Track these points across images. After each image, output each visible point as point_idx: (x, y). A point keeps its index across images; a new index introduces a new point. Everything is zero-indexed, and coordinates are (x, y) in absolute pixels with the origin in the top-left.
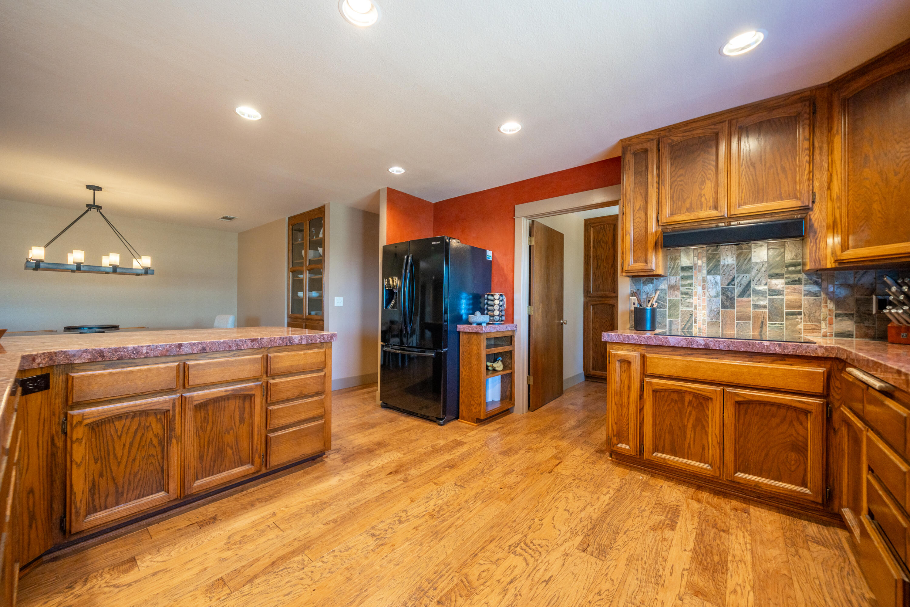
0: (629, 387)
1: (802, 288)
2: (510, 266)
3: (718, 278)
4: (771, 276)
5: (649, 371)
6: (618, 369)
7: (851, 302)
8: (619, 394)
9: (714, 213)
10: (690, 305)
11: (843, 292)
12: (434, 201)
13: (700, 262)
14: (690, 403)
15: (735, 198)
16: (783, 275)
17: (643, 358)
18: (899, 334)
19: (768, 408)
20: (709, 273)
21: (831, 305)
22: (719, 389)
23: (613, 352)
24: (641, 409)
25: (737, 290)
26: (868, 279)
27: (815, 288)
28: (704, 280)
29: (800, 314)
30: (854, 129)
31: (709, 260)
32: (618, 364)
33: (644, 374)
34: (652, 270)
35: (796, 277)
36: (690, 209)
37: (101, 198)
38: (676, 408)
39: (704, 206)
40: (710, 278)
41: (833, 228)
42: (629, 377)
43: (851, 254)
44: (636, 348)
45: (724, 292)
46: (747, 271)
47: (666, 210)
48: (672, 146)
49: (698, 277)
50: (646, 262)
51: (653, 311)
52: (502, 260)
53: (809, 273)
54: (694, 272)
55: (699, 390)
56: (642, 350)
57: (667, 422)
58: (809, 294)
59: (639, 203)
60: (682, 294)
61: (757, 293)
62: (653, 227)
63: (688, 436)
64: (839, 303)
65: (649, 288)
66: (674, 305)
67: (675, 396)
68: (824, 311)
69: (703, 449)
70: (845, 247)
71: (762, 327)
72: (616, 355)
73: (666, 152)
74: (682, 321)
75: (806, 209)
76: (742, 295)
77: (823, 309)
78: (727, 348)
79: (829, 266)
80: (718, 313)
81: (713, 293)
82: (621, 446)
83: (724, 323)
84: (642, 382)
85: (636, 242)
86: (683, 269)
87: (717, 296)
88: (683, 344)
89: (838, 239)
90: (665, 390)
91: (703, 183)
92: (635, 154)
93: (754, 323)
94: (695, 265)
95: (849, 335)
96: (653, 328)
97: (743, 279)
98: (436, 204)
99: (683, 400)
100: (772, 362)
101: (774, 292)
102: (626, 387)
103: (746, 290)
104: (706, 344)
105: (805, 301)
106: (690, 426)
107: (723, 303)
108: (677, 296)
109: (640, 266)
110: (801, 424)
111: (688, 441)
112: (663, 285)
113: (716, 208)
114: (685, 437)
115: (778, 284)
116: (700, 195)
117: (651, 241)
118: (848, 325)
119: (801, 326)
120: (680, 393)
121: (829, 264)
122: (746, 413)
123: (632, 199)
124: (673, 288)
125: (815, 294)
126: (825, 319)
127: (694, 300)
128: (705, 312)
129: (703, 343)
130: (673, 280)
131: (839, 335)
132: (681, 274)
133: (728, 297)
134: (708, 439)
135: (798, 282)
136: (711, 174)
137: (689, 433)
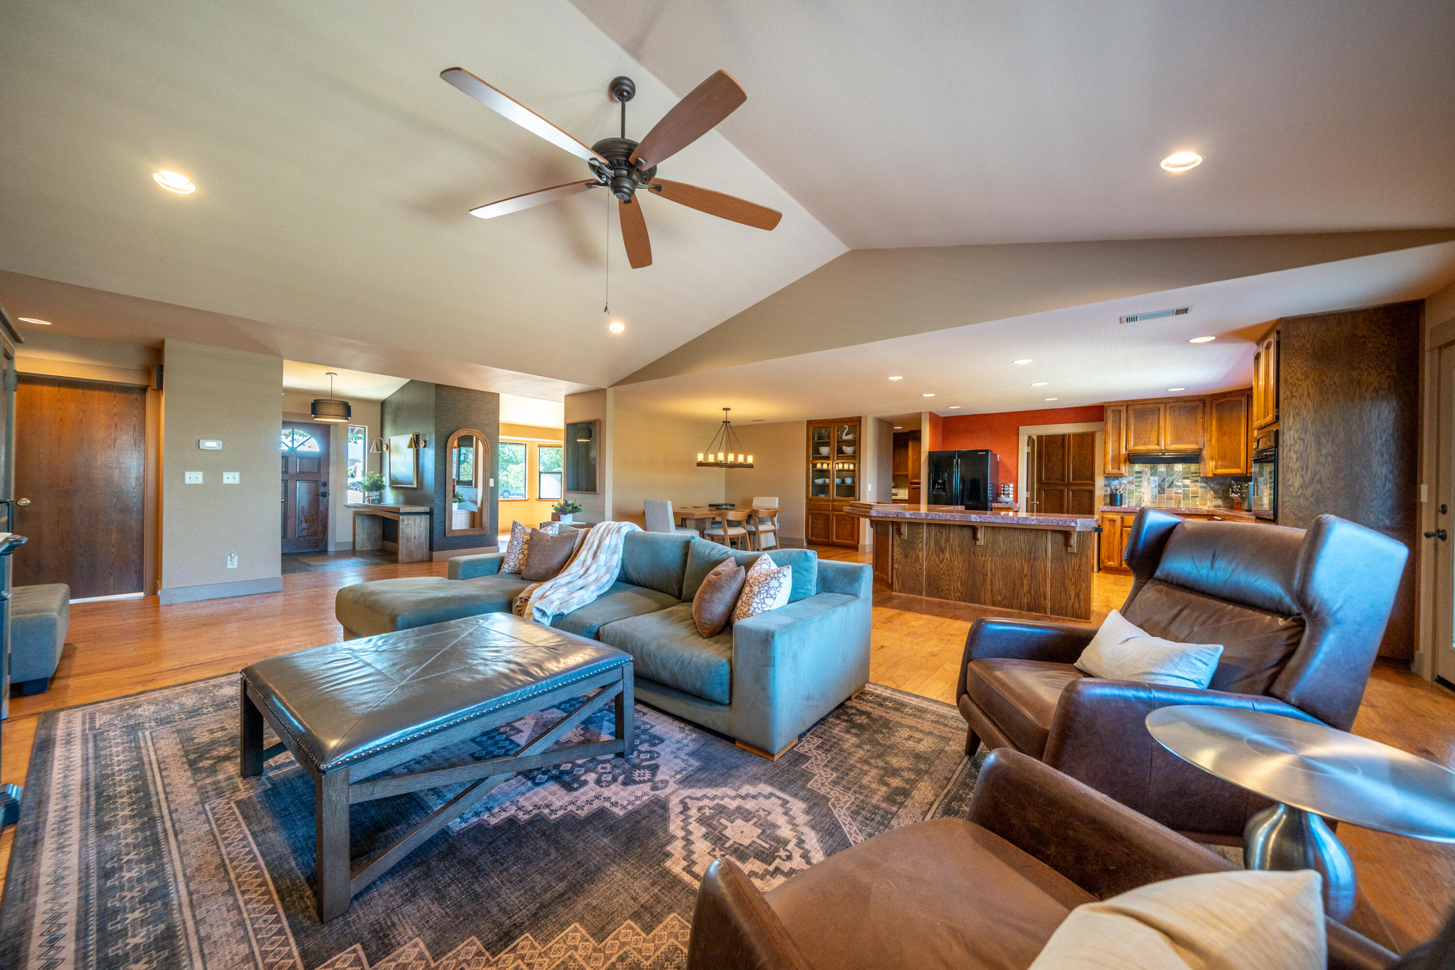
0: (1114, 534)
1: (1199, 484)
2: (1015, 465)
3: (1156, 478)
4: (1184, 478)
5: (1126, 524)
7: (1221, 491)
8: (1109, 537)
9: (1157, 447)
10: (1140, 492)
11: (1217, 487)
12: (942, 416)
13: (1146, 470)
15: (1169, 442)
16: (1190, 478)
17: (1122, 518)
18: (1237, 505)
20: (1151, 475)
21: (1212, 493)
24: (1121, 544)
25: (1167, 485)
26: (1228, 481)
27: (1205, 485)
28: (1149, 479)
29: (1198, 497)
30: (1220, 420)
31: (1151, 469)
32: (1108, 522)
33: (1123, 526)
34: (1122, 474)
35: (1196, 479)
36: (1144, 444)
37: (731, 416)
39: (1152, 443)
40: (1152, 478)
41: (1212, 459)
42: (1114, 528)
43: (1219, 471)
44: (1116, 514)
45: (1160, 485)
46: (1172, 475)
47: (1131, 443)
48: (1134, 410)
49: (1145, 478)
50: (1118, 469)
51: (1121, 495)
52: (1007, 462)
53: (1202, 478)
54: (1143, 475)
56: (1122, 515)
58: (1202, 487)
59: (1116, 438)
60: (1136, 486)
61: (1177, 486)
62: (1123, 451)
64: (1215, 492)
65: (1115, 483)
66: (1131, 492)
68: (1209, 496)
70: (1216, 468)
71: (1179, 504)
72: (1107, 518)
73: (1131, 414)
74: (1135, 501)
75: (1201, 450)
76: (1169, 487)
80: (1156, 496)
81: (1153, 486)
83: (1159, 502)
84: (1122, 530)
85: (1113, 458)
86: (1137, 472)
87: (1156, 488)
89: (1214, 463)
91: (1151, 431)
92: (1113, 411)
93: (1175, 501)
94: (1143, 471)
95: (1220, 507)
96: (1121, 504)
97: (1169, 479)
98: (944, 418)
101: (1185, 486)
102: (1112, 534)
103: (1171, 485)
105: (1200, 491)
107: (1159, 491)
108: (1133, 487)
109: (1116, 471)
112: (1124, 481)
113: (1158, 444)
115: (1187, 482)
116: (1150, 437)
117: (1122, 458)
118: (1219, 502)
119: (1198, 502)
121: (1210, 475)
123: (1111, 433)
124: (1131, 483)
125: (1205, 488)
126: (1209, 499)
127: (1143, 490)
128: (1149, 496)
130: (1131, 478)
131: (1215, 507)
132: (1136, 476)
133: (1161, 488)
135: (1197, 481)
136: (1156, 428)
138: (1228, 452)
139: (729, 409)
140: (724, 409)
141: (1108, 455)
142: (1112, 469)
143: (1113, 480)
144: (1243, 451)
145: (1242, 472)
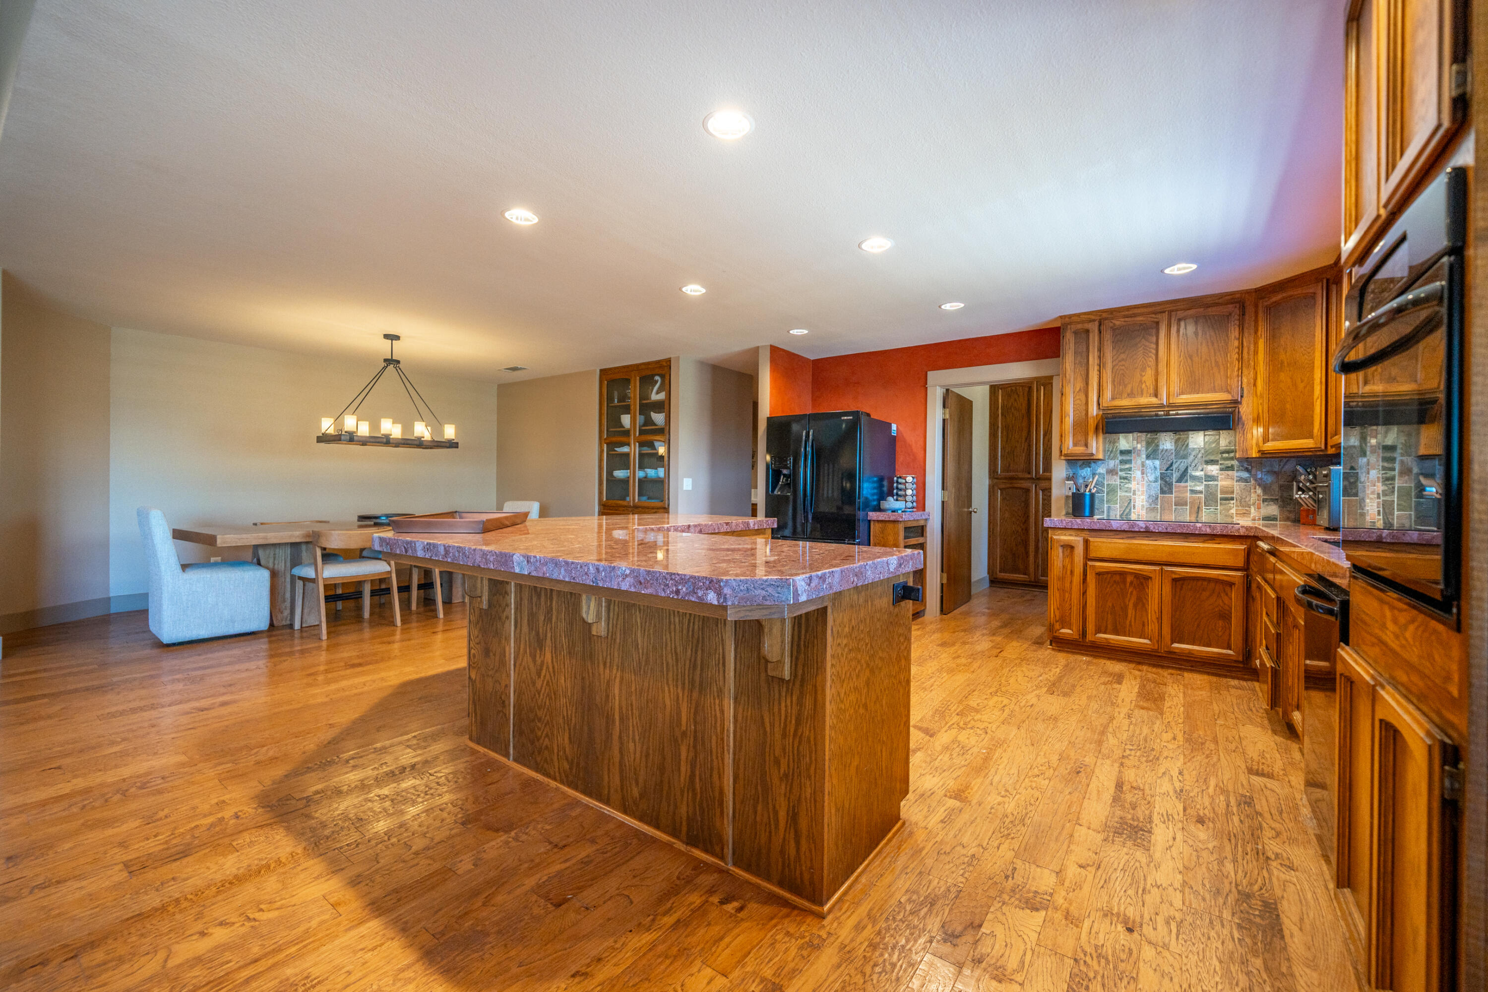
0: (1072, 572)
1: (1235, 474)
2: (921, 443)
3: (1157, 463)
4: (1208, 462)
5: (1093, 555)
6: (1061, 554)
7: (1276, 487)
8: (1062, 579)
9: (1154, 400)
10: (1128, 490)
11: (1269, 479)
12: (812, 357)
13: (1139, 446)
14: (1131, 583)
15: (1175, 387)
16: (1217, 461)
17: (1086, 542)
18: (1308, 516)
19: (1200, 583)
20: (1148, 457)
21: (1259, 491)
22: (1157, 568)
23: (1055, 537)
24: (1085, 593)
25: (1175, 476)
26: (1289, 467)
27: (1245, 475)
28: (1143, 465)
29: (1232, 499)
30: (1273, 337)
31: (1148, 444)
32: (1060, 550)
33: (1087, 558)
34: (1092, 454)
35: (1229, 463)
36: (1131, 395)
37: (400, 349)
38: (1118, 590)
39: (1145, 392)
40: (1149, 462)
41: (1257, 420)
42: (1072, 562)
43: (1271, 446)
44: (1079, 532)
45: (1163, 477)
46: (1185, 457)
47: (1108, 394)
48: (1114, 329)
49: (1137, 462)
50: (1086, 445)
51: (1092, 496)
52: (910, 437)
53: (1240, 460)
54: (1133, 455)
55: (1140, 570)
56: (1086, 535)
57: (1109, 604)
58: (1240, 480)
59: (1080, 385)
60: (1121, 478)
61: (1194, 478)
62: (1094, 410)
63: (1130, 615)
64: (1266, 488)
65: (1086, 472)
66: (1112, 490)
67: (1117, 578)
68: (1254, 497)
69: (1144, 625)
70: (1266, 439)
71: (1198, 513)
72: (1058, 541)
73: (1108, 336)
74: (1121, 507)
75: (1236, 403)
76: (1180, 480)
77: (1253, 495)
78: (1165, 531)
79: (1254, 456)
80: (1157, 499)
81: (1152, 478)
82: (1063, 631)
83: (1163, 509)
84: (1085, 565)
85: (1076, 425)
86: (1122, 452)
87: (1156, 481)
88: (1125, 527)
89: (1261, 430)
90: (1108, 573)
91: (1143, 369)
92: (1076, 333)
93: (1191, 508)
94: (1134, 448)
95: (1275, 519)
96: (1092, 514)
97: (1180, 465)
98: (816, 362)
99: (1124, 582)
100: (1204, 542)
101: (1209, 478)
102: (1069, 572)
103: (1183, 477)
104: (1147, 527)
105: (1237, 487)
106: (1131, 606)
107: (1161, 489)
108: (1115, 481)
109: (1080, 449)
110: (1227, 594)
111: (1129, 618)
112: (1101, 470)
113: (1156, 396)
114: (1127, 616)
115: (1213, 469)
116: (1141, 381)
117: (1092, 424)
118: (1273, 509)
119: (1233, 511)
120: (1122, 574)
121: (1254, 454)
122: (1181, 590)
123: (1072, 380)
124: (1112, 472)
125: (1246, 480)
126: (1254, 504)
127: (1133, 485)
128: (1144, 497)
129: (1144, 526)
130: (1112, 464)
131: (1266, 518)
132: (1120, 458)
133: (1166, 482)
134: (1147, 615)
135: (1231, 468)
136: (1151, 361)
137: (1131, 611)
138: (1288, 406)
139: (397, 338)
140: (387, 336)
141: (1067, 418)
142: (1075, 445)
143: (1082, 467)
144: (1319, 401)
145: (1319, 445)
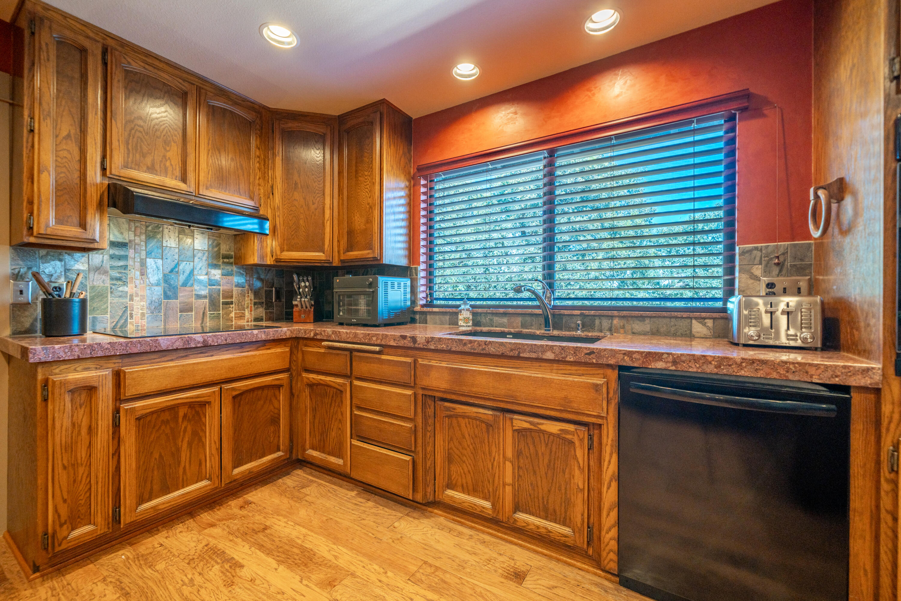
0: (91, 429)
1: (235, 279)
3: (159, 261)
4: (211, 266)
5: (130, 392)
6: (69, 405)
7: (263, 293)
8: (70, 445)
9: (182, 185)
10: (123, 295)
11: (258, 285)
13: (137, 240)
14: (185, 416)
15: (204, 177)
16: (220, 266)
17: (118, 375)
18: (300, 316)
20: (148, 252)
21: (251, 295)
22: (216, 389)
23: (57, 378)
24: (117, 453)
25: (181, 278)
27: (243, 280)
28: (142, 262)
29: (232, 303)
30: (288, 161)
31: (149, 238)
32: (68, 398)
33: (120, 400)
34: (94, 241)
35: (229, 268)
38: (168, 431)
39: (170, 172)
40: (149, 259)
42: (92, 413)
44: (102, 362)
45: (166, 279)
49: (135, 258)
50: (83, 225)
51: (83, 302)
54: (131, 253)
55: (198, 396)
56: (114, 365)
57: (156, 455)
58: (239, 285)
60: (112, 279)
61: (199, 282)
62: (96, 175)
63: (183, 459)
64: (256, 293)
65: (53, 267)
66: (100, 295)
67: (166, 416)
68: (247, 301)
69: (200, 464)
70: (282, 249)
71: (203, 318)
72: (63, 384)
73: (117, 75)
74: (111, 317)
75: (257, 210)
76: (185, 284)
77: (246, 299)
79: (269, 263)
80: (160, 305)
81: (153, 280)
82: (76, 533)
83: (166, 317)
84: (117, 411)
85: (62, 189)
86: (114, 245)
87: (158, 285)
88: (179, 344)
90: (152, 413)
91: (169, 143)
93: (196, 313)
94: (130, 241)
99: (175, 418)
100: (257, 349)
101: (213, 282)
102: (84, 431)
103: (189, 280)
104: (204, 341)
106: (185, 445)
107: (165, 293)
108: (104, 282)
109: (71, 231)
110: (276, 399)
111: (183, 464)
112: (81, 265)
114: (179, 463)
115: (216, 274)
116: (164, 156)
118: (261, 312)
119: (233, 315)
120: (172, 409)
121: (269, 261)
122: (239, 406)
124: (98, 269)
125: (242, 286)
126: (248, 307)
127: (129, 288)
128: (144, 303)
129: (201, 340)
131: (256, 320)
132: (112, 252)
133: (170, 285)
134: (205, 450)
135: (231, 273)
137: (184, 455)
138: (301, 222)
141: (44, 175)
142: (59, 221)
143: (45, 259)
144: (328, 222)
145: (328, 259)
